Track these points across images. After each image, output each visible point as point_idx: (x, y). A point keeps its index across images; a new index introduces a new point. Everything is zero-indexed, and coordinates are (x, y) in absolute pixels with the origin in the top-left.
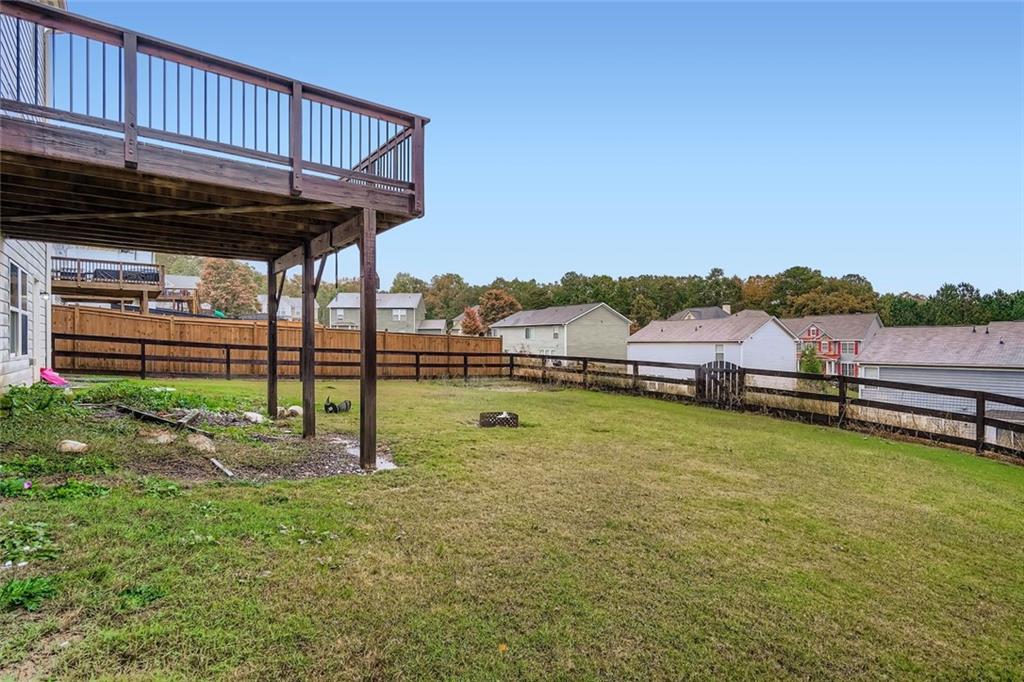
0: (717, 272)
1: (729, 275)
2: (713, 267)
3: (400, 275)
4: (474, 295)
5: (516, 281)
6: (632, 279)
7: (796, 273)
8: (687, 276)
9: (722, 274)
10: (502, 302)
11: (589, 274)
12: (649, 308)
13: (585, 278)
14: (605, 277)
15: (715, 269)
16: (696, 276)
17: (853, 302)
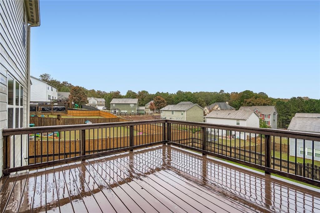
0: (222, 91)
1: (226, 92)
2: (221, 90)
3: (129, 91)
4: (151, 97)
5: (162, 93)
6: (197, 92)
7: (247, 92)
8: (213, 92)
9: (223, 92)
10: (161, 100)
11: (184, 91)
12: (202, 101)
13: (184, 92)
14: (189, 92)
15: (222, 90)
16: (216, 92)
17: (264, 101)
